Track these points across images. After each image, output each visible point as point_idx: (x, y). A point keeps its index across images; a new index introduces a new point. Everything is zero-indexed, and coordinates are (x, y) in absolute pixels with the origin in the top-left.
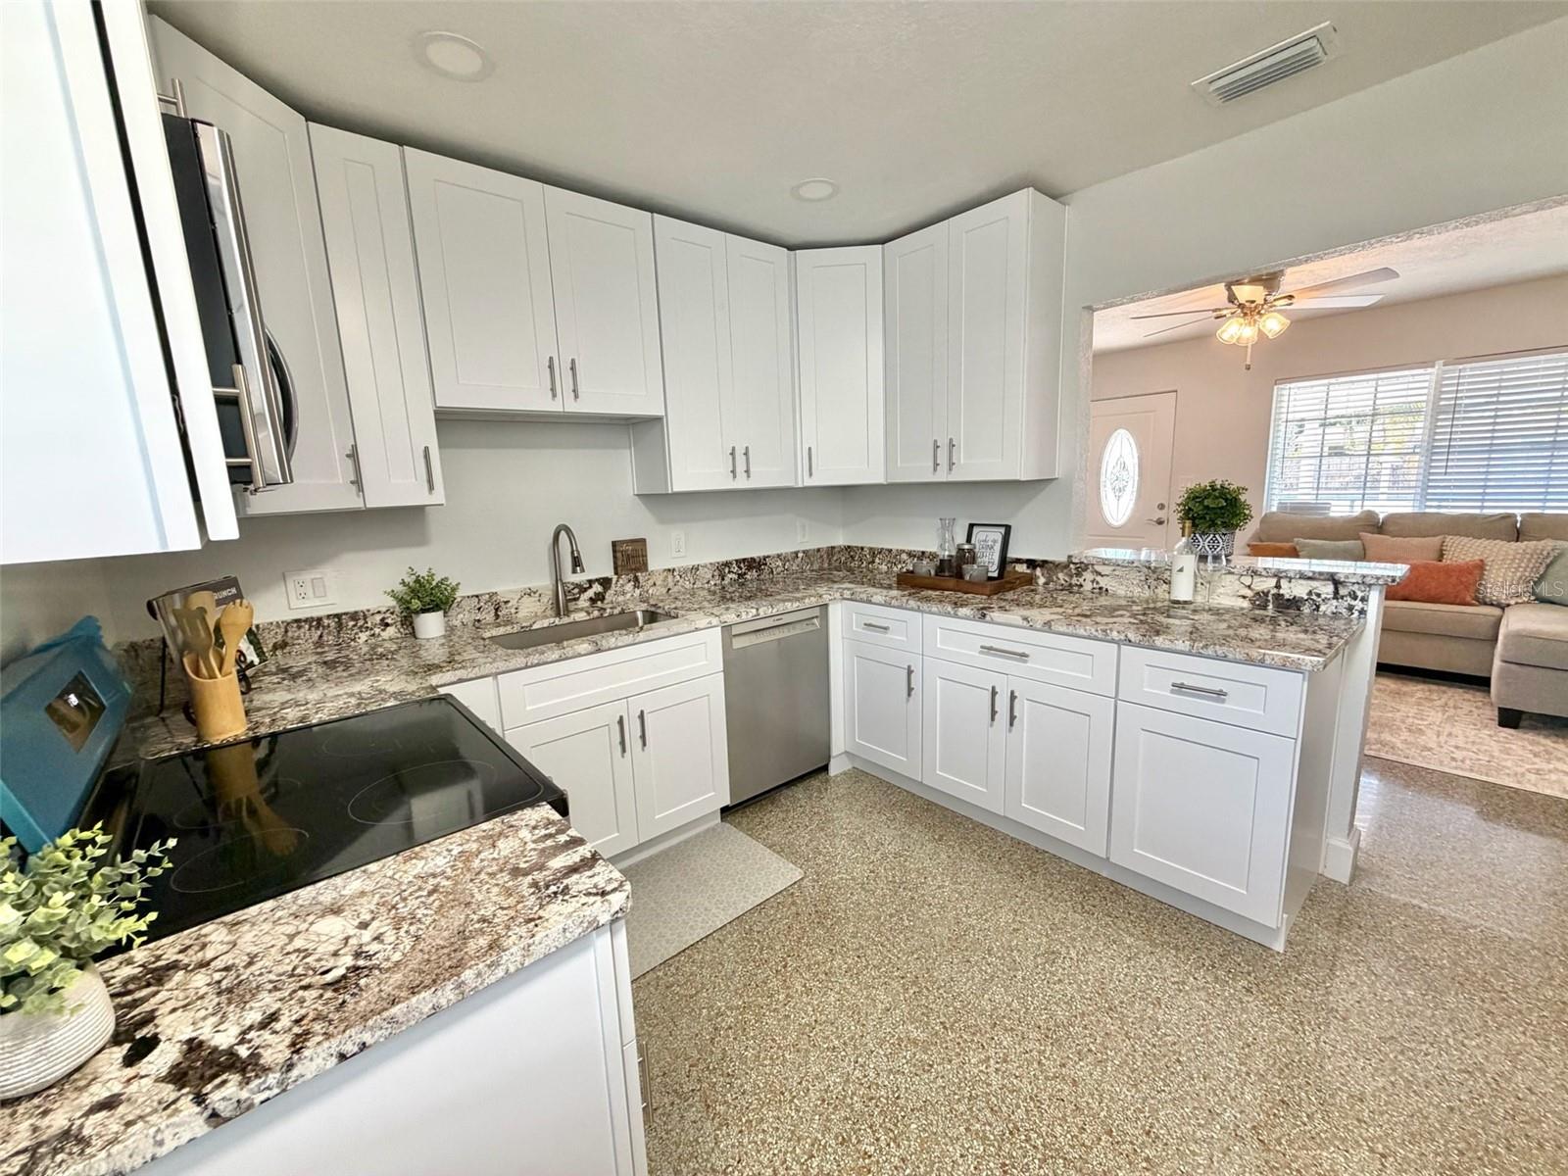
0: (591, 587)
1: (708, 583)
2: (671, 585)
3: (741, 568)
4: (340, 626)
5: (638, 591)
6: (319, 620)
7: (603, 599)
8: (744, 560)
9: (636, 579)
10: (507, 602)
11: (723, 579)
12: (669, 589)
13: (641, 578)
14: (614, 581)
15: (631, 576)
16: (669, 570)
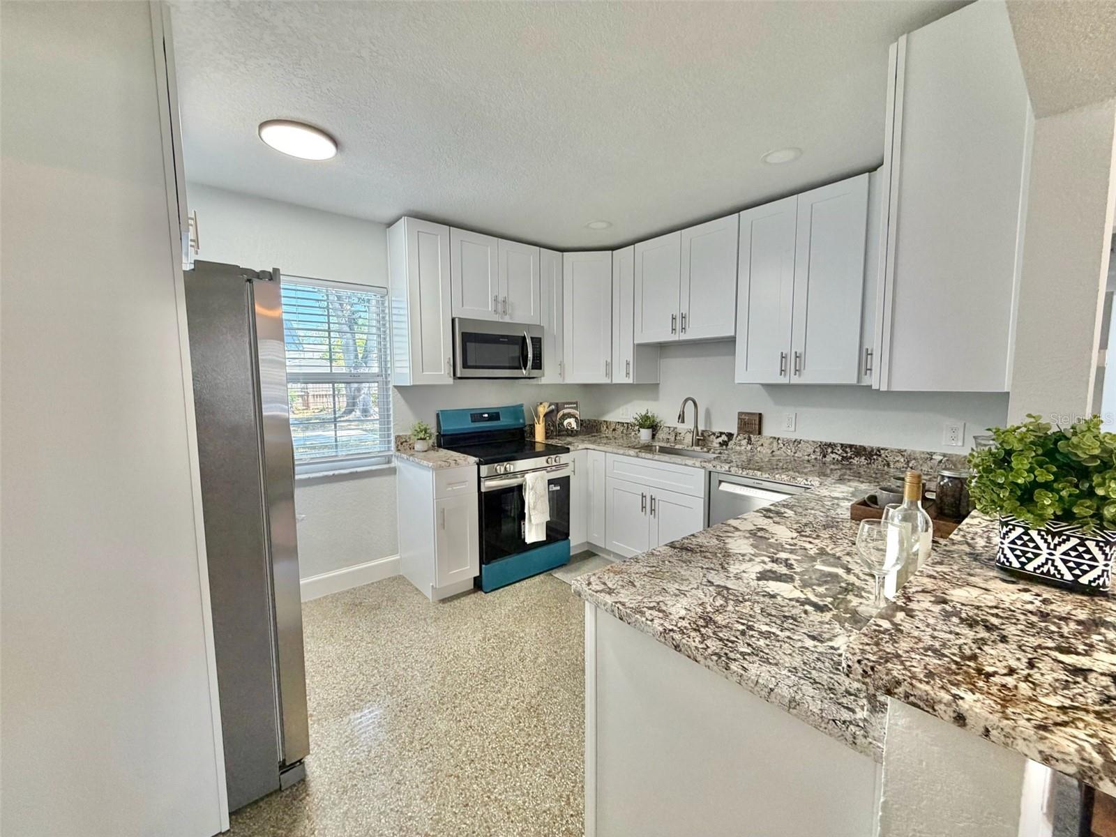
0: (720, 436)
1: (809, 455)
2: (775, 449)
3: (847, 453)
4: (628, 428)
5: (749, 447)
6: (623, 423)
7: (727, 445)
8: (851, 446)
9: (750, 439)
10: (680, 434)
11: (825, 456)
12: (773, 452)
13: (753, 439)
14: (735, 436)
15: (746, 436)
16: (775, 438)
